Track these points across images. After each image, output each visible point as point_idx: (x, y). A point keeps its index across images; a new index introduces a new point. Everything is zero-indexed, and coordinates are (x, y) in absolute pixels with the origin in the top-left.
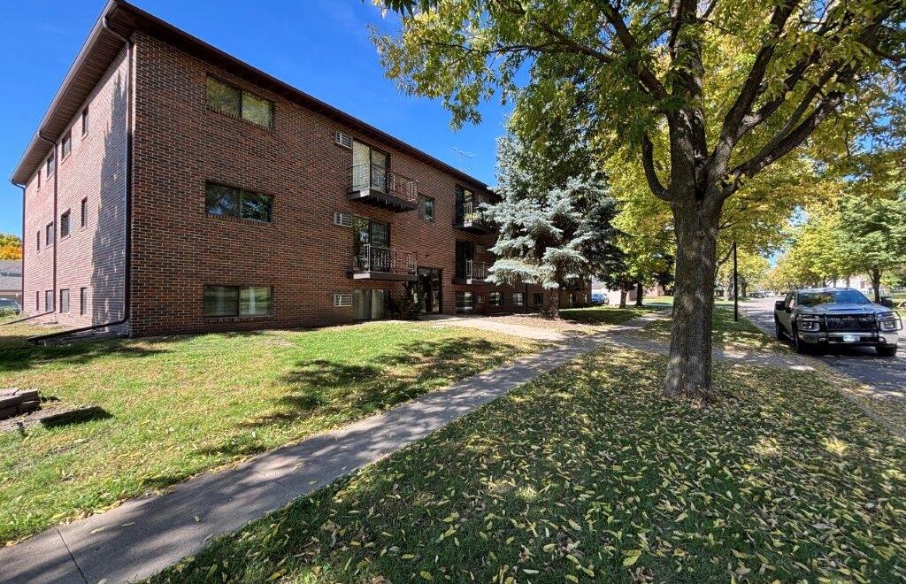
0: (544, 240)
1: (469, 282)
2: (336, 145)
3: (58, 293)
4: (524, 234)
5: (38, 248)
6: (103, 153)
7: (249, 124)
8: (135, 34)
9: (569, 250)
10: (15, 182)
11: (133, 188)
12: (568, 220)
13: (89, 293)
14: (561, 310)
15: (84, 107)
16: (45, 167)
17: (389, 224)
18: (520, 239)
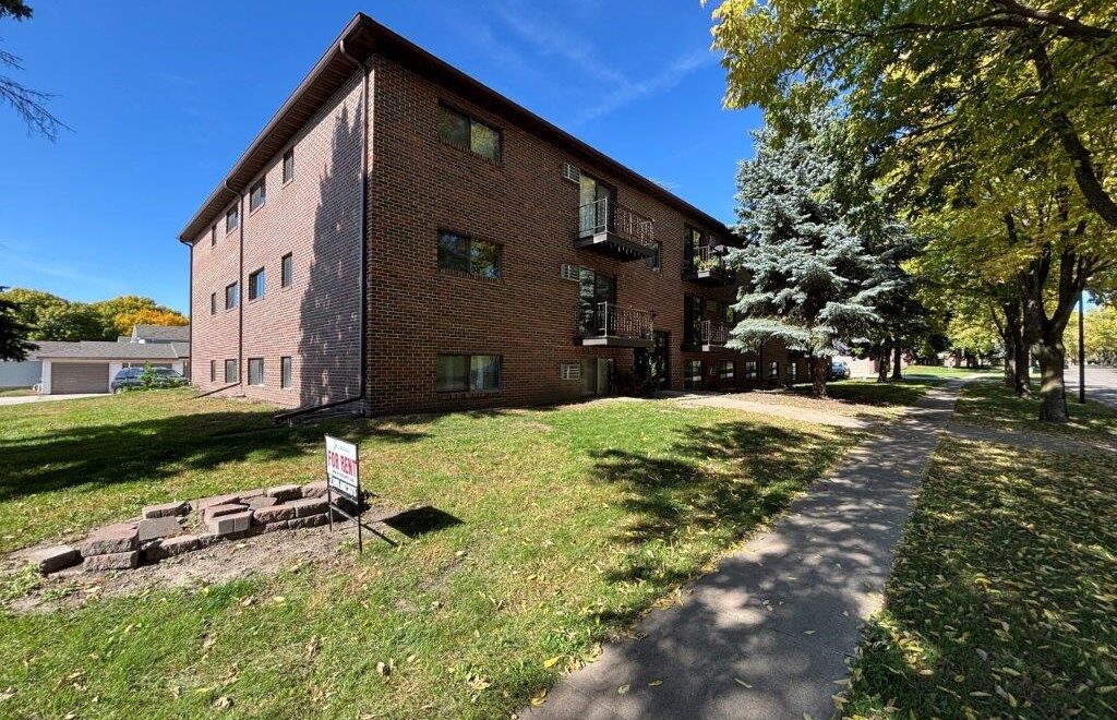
0: (819, 291)
1: (706, 348)
2: (563, 179)
3: (245, 363)
4: (792, 285)
5: (213, 312)
6: (317, 200)
7: (478, 157)
8: (372, 58)
9: (854, 305)
10: (183, 239)
11: (370, 240)
12: (854, 264)
13: (297, 362)
14: (828, 383)
15: (286, 149)
16: (224, 221)
17: (615, 276)
18: (785, 292)
